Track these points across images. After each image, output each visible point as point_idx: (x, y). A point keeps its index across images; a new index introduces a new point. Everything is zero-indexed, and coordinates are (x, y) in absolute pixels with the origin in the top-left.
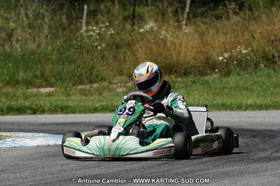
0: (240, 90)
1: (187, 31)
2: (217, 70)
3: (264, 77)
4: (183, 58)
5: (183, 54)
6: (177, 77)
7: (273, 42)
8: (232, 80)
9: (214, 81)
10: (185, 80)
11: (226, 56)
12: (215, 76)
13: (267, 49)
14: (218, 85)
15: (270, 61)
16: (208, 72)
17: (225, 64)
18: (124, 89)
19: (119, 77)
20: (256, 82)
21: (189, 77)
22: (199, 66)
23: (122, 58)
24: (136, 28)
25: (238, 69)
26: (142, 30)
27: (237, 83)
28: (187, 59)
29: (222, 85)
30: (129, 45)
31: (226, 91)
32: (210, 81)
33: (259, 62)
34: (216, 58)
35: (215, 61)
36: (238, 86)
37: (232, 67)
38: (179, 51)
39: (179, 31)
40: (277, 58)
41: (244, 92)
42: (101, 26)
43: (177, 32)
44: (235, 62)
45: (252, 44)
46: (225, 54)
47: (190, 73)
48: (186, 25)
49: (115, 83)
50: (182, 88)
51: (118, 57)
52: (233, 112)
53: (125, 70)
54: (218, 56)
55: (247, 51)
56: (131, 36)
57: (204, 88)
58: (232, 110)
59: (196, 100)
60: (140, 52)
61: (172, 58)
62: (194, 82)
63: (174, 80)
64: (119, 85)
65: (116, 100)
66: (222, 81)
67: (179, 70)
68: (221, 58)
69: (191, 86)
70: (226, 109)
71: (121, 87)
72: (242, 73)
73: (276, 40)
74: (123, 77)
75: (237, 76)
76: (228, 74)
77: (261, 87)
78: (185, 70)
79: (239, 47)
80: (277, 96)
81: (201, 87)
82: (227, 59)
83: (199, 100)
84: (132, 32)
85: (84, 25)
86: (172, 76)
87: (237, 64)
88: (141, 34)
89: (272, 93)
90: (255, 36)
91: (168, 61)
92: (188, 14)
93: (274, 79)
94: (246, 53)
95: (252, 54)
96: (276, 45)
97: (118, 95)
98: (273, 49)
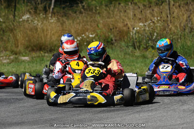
1: (52, 21)
4: (49, 40)
5: (48, 37)
6: (45, 53)
7: (111, 29)
10: (50, 54)
11: (79, 39)
13: (107, 35)
15: (109, 43)
18: (8, 61)
19: (4, 52)
23: (7, 39)
24: (16, 18)
26: (21, 20)
28: (52, 40)
30: (12, 31)
37: (83, 47)
38: (47, 35)
39: (46, 21)
40: (114, 41)
43: (45, 22)
44: (85, 43)
45: (97, 31)
46: (78, 37)
47: (54, 50)
48: (51, 17)
49: (2, 56)
51: (4, 38)
53: (9, 47)
55: (93, 36)
56: (13, 24)
60: (19, 35)
61: (42, 39)
63: (43, 54)
64: (5, 57)
65: (3, 68)
67: (46, 48)
71: (5, 59)
73: (113, 28)
74: (8, 53)
78: (51, 47)
79: (87, 33)
82: (79, 41)
84: (14, 21)
86: (42, 52)
87: (86, 45)
88: (19, 22)
90: (99, 25)
92: (53, 9)
94: (92, 37)
95: (97, 38)
96: (113, 32)
97: (4, 65)
98: (111, 34)
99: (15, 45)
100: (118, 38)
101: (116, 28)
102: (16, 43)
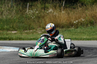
0: (81, 33)
1: (63, 13)
2: (73, 26)
3: (89, 29)
6: (59, 28)
7: (93, 17)
8: (79, 30)
9: (72, 30)
10: (62, 29)
11: (77, 21)
12: (73, 28)
13: (91, 19)
14: (74, 32)
15: (92, 23)
16: (70, 27)
17: (76, 24)
18: (41, 32)
19: (39, 28)
20: (87, 31)
21: (64, 28)
22: (67, 25)
23: (41, 21)
24: (46, 11)
25: (81, 26)
26: (48, 12)
27: (80, 31)
28: (63, 22)
29: (75, 32)
31: (76, 33)
32: (71, 30)
33: (88, 24)
34: (73, 22)
35: (73, 23)
36: (80, 32)
37: (79, 25)
38: (61, 19)
39: (61, 12)
40: (94, 23)
41: (83, 34)
42: (34, 10)
47: (64, 27)
48: (63, 10)
50: (61, 32)
51: (39, 21)
52: (79, 41)
53: (42, 26)
54: (74, 21)
55: (84, 20)
56: (44, 14)
57: (69, 32)
58: (78, 40)
59: (66, 37)
60: (47, 19)
61: (58, 22)
62: (65, 30)
64: (39, 31)
65: (38, 36)
66: (75, 30)
67: (60, 26)
68: (75, 22)
69: (64, 32)
70: (76, 40)
71: (40, 31)
72: (82, 28)
73: (94, 16)
74: (41, 28)
75: (80, 28)
76: (77, 28)
77: (88, 32)
78: (62, 26)
79: (81, 18)
80: (94, 36)
81: (68, 32)
83: (67, 36)
84: (44, 12)
85: (27, 10)
87: (80, 24)
88: (47, 13)
89: (92, 35)
90: (87, 14)
91: (56, 23)
92: (64, 7)
93: (93, 30)
95: (86, 21)
96: (94, 18)
97: (39, 34)
98: (93, 19)
99: (45, 24)
100: (96, 21)
101: (95, 16)
102: (45, 23)
